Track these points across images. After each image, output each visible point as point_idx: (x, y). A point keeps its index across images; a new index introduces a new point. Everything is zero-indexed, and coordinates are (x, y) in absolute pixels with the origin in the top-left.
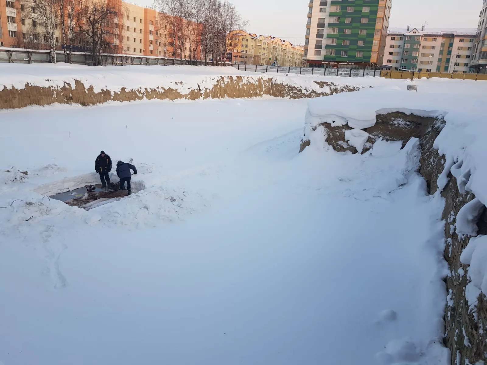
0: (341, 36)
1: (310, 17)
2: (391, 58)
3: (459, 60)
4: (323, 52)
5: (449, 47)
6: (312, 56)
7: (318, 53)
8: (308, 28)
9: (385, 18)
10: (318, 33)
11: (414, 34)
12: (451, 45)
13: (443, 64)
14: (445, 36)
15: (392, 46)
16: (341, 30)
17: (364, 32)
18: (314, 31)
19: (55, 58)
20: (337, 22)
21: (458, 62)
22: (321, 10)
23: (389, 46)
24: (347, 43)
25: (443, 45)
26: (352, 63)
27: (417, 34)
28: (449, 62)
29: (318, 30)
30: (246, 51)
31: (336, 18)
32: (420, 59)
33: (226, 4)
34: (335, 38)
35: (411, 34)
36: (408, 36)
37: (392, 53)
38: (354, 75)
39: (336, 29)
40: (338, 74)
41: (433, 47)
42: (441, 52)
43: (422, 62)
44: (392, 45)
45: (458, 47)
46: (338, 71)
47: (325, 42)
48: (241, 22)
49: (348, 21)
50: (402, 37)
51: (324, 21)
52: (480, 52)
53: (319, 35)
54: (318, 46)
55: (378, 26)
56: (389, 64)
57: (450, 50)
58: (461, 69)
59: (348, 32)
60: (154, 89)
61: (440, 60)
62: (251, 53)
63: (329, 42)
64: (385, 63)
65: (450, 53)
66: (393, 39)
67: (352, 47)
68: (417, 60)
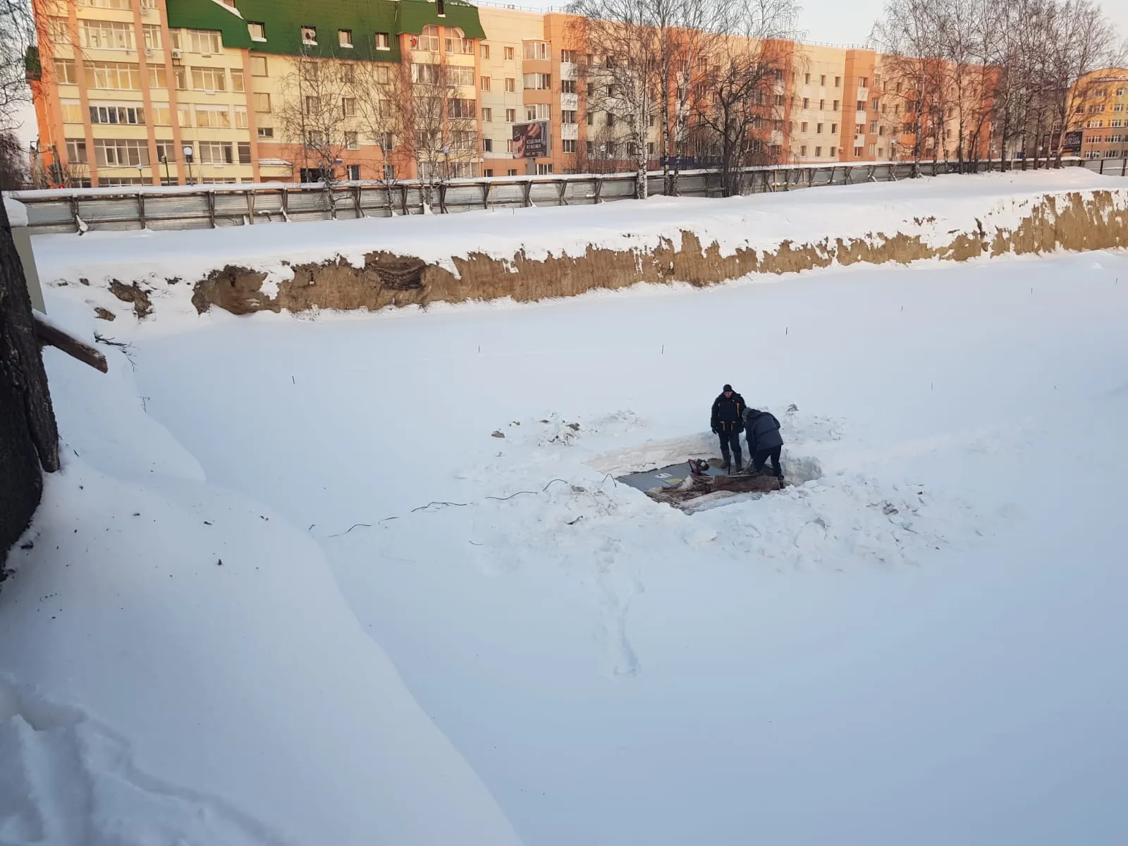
19: (646, 188)
60: (860, 240)
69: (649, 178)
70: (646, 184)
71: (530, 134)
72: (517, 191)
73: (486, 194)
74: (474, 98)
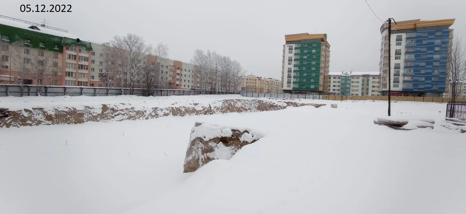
0: (301, 77)
1: (283, 67)
2: (334, 88)
3: (374, 89)
4: (292, 86)
5: (367, 82)
6: (285, 88)
7: (289, 86)
8: (283, 73)
9: (326, 67)
10: (288, 75)
11: (346, 75)
12: (368, 80)
13: (365, 91)
14: (364, 76)
16: (301, 74)
17: (314, 75)
18: (286, 74)
19: (123, 92)
20: (298, 70)
21: (373, 90)
22: (289, 64)
24: (305, 81)
25: (363, 81)
26: (308, 91)
27: (348, 75)
28: (368, 90)
29: (288, 74)
30: (256, 86)
31: (298, 67)
32: (352, 88)
33: (235, 62)
34: (298, 78)
35: (345, 75)
36: (343, 77)
37: (335, 85)
38: (308, 98)
39: (298, 73)
40: (299, 97)
41: (358, 82)
42: (363, 85)
43: (353, 90)
44: (334, 81)
45: (373, 82)
46: (298, 96)
47: (292, 80)
48: (242, 71)
49: (304, 69)
50: (339, 77)
51: (291, 69)
52: (382, 84)
53: (289, 77)
54: (289, 82)
55: (322, 71)
56: (334, 92)
57: (368, 83)
58: (376, 93)
59: (305, 75)
60: (178, 108)
61: (363, 89)
62: (258, 86)
63: (295, 80)
64: (331, 91)
65: (368, 85)
66: (335, 78)
67: (307, 83)
68: (350, 89)
69: (124, 89)
70: (123, 91)
71: (103, 76)
72: (79, 91)
73: (65, 90)
74: (88, 65)
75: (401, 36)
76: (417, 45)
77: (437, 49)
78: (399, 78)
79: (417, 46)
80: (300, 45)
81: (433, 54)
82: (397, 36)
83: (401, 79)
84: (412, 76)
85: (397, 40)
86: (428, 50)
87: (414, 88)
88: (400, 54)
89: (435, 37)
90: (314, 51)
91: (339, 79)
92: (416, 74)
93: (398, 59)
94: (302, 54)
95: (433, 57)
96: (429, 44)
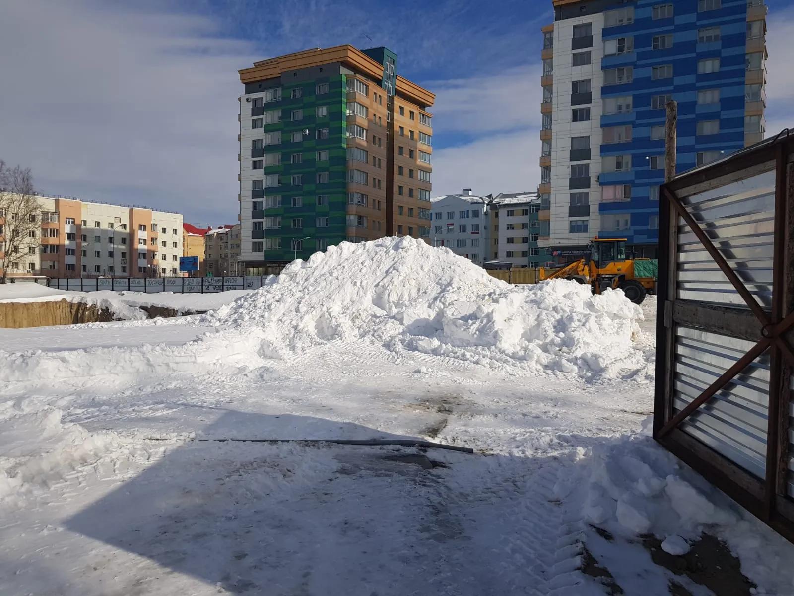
15: (510, 227)
23: (506, 227)
36: (533, 206)
37: (513, 238)
44: (511, 225)
66: (510, 213)
75: (590, 25)
76: (641, 56)
77: (709, 66)
78: (587, 194)
79: (639, 59)
80: (280, 92)
81: (692, 88)
82: (575, 27)
83: (595, 195)
84: (628, 185)
85: (576, 44)
86: (676, 74)
87: (637, 233)
88: (588, 98)
89: (701, 17)
90: (323, 111)
91: (525, 216)
92: (638, 175)
93: (582, 119)
94: (285, 126)
95: (695, 103)
96: (680, 47)
